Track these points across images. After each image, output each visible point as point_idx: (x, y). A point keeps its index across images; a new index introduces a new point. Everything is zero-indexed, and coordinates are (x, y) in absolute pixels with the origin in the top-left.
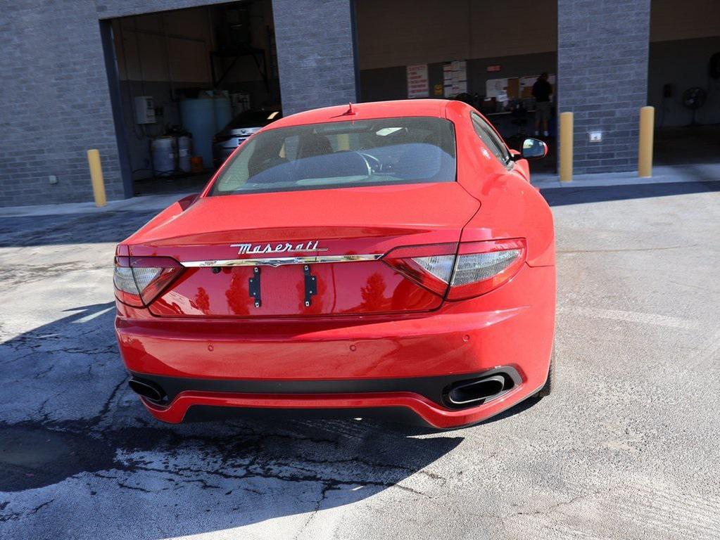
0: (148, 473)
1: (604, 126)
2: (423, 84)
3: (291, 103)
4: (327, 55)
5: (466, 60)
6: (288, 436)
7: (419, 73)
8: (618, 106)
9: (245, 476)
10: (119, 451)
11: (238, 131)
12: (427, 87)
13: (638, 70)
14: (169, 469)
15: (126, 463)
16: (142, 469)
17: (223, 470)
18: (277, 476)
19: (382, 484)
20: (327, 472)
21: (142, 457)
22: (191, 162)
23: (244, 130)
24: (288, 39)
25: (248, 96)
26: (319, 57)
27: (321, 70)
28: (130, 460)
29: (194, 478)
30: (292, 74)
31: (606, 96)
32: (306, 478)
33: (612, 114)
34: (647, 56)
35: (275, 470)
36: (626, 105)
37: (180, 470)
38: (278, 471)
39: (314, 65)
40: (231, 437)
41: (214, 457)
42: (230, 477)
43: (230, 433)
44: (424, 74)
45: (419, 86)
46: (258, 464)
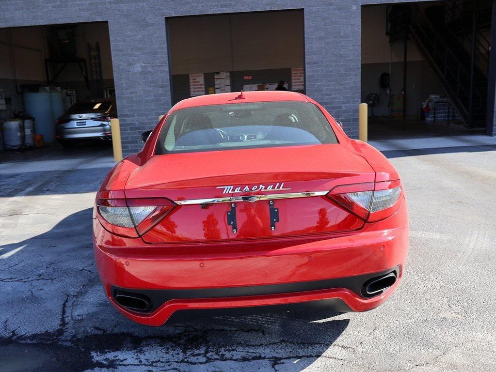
0: (128, 367)
1: (335, 116)
2: (201, 86)
3: (123, 96)
4: (149, 63)
5: (229, 72)
6: (223, 330)
7: (198, 79)
8: (343, 103)
9: (206, 362)
10: (93, 354)
11: (76, 116)
12: (203, 89)
13: (355, 80)
14: (143, 363)
15: (104, 363)
16: (121, 365)
17: (187, 359)
18: (231, 359)
19: (311, 356)
20: (268, 352)
21: (116, 357)
22: (34, 138)
23: (80, 115)
24: (121, 51)
25: (74, 92)
26: (143, 65)
27: (145, 73)
28: (107, 360)
29: (167, 367)
30: (124, 76)
31: (336, 96)
32: (254, 358)
33: (340, 107)
34: (360, 72)
35: (228, 355)
36: (348, 102)
37: (153, 362)
38: (231, 356)
39: (140, 69)
40: (180, 334)
41: (174, 350)
42: (196, 363)
43: (177, 331)
44: (201, 80)
45: (198, 88)
46: (212, 352)
